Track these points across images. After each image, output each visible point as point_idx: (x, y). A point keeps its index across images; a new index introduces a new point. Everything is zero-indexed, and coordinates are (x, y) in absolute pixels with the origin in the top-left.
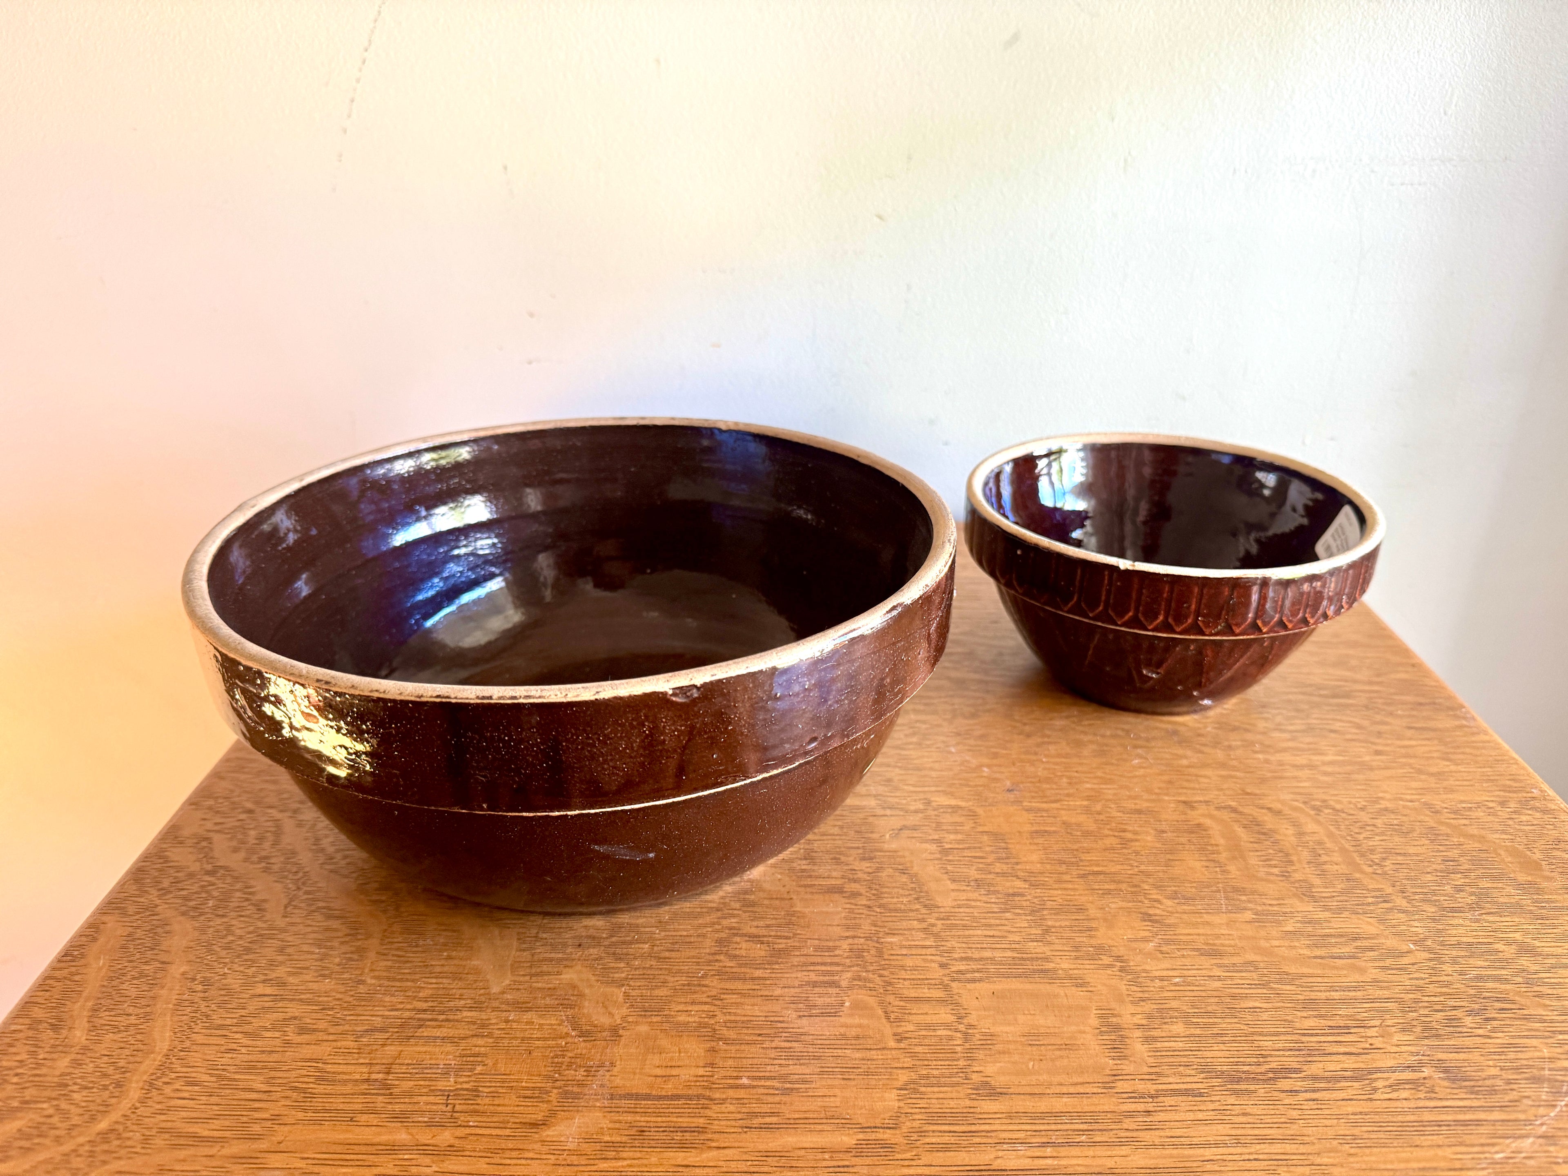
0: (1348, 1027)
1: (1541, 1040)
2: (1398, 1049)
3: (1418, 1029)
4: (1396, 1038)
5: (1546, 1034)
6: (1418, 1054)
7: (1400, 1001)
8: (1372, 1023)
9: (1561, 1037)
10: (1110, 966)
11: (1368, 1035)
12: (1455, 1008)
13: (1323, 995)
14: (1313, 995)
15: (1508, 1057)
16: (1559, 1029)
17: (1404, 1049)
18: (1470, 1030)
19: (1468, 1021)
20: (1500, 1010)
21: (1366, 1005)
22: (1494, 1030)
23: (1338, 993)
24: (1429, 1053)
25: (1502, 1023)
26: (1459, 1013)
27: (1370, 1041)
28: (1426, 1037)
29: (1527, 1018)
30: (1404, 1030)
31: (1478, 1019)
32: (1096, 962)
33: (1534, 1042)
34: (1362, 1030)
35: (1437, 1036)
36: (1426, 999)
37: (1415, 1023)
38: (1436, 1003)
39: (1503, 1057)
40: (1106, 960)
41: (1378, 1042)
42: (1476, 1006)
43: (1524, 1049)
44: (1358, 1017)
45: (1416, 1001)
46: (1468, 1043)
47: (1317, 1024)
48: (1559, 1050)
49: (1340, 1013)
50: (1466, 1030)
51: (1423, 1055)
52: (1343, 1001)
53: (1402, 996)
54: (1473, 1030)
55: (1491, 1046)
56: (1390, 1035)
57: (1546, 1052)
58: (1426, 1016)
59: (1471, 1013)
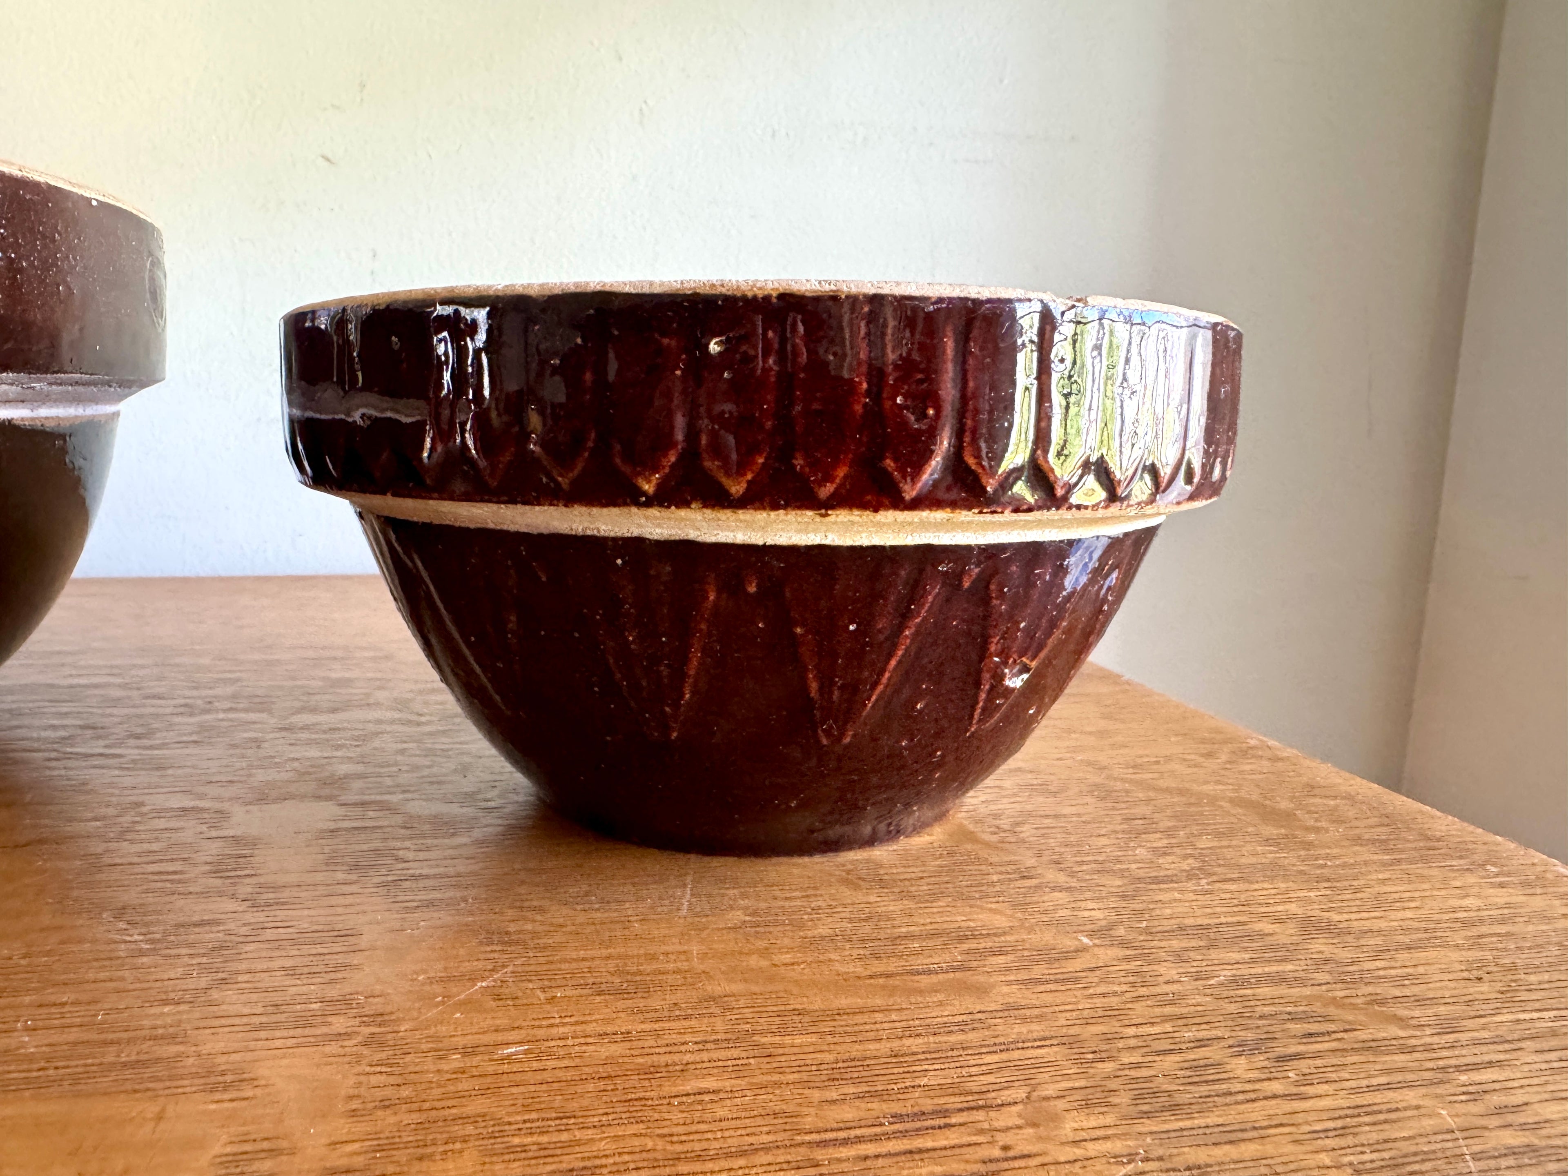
0: (945, 1113)
1: (1423, 1091)
2: (1078, 1152)
3: (1123, 1099)
4: (1070, 1126)
5: (1428, 1075)
6: (1131, 1157)
7: (1070, 1042)
8: (1007, 1096)
9: (1464, 1078)
10: (348, 1035)
11: (996, 1124)
12: (1201, 1043)
13: (884, 1047)
14: (856, 1050)
15: (1362, 1139)
16: (1453, 1062)
17: (1093, 1149)
18: (1248, 1087)
19: (1240, 1066)
20: (1305, 1036)
21: (988, 1059)
22: (1306, 1080)
23: (920, 1040)
24: (1160, 1152)
25: (1319, 1062)
26: (1212, 1053)
27: (1003, 1139)
28: (1147, 1115)
29: (1372, 1047)
30: (1087, 1105)
31: (1260, 1060)
32: (307, 1031)
33: (1410, 1097)
34: (980, 1115)
35: (1175, 1108)
36: (1132, 1031)
37: (1113, 1084)
38: (1157, 1037)
39: (1350, 1140)
40: (339, 1024)
41: (1022, 1140)
42: (1250, 1035)
43: (1393, 1116)
44: (973, 1086)
45: (1108, 1038)
46: (1254, 1116)
47: (863, 1114)
48: (1474, 1108)
49: (924, 1081)
50: (1239, 1087)
51: (1146, 1160)
52: (934, 1055)
53: (1072, 1031)
54: (1257, 1086)
55: (1312, 1117)
56: (1055, 1118)
57: (1447, 1117)
58: (1138, 1066)
59: (1241, 1049)
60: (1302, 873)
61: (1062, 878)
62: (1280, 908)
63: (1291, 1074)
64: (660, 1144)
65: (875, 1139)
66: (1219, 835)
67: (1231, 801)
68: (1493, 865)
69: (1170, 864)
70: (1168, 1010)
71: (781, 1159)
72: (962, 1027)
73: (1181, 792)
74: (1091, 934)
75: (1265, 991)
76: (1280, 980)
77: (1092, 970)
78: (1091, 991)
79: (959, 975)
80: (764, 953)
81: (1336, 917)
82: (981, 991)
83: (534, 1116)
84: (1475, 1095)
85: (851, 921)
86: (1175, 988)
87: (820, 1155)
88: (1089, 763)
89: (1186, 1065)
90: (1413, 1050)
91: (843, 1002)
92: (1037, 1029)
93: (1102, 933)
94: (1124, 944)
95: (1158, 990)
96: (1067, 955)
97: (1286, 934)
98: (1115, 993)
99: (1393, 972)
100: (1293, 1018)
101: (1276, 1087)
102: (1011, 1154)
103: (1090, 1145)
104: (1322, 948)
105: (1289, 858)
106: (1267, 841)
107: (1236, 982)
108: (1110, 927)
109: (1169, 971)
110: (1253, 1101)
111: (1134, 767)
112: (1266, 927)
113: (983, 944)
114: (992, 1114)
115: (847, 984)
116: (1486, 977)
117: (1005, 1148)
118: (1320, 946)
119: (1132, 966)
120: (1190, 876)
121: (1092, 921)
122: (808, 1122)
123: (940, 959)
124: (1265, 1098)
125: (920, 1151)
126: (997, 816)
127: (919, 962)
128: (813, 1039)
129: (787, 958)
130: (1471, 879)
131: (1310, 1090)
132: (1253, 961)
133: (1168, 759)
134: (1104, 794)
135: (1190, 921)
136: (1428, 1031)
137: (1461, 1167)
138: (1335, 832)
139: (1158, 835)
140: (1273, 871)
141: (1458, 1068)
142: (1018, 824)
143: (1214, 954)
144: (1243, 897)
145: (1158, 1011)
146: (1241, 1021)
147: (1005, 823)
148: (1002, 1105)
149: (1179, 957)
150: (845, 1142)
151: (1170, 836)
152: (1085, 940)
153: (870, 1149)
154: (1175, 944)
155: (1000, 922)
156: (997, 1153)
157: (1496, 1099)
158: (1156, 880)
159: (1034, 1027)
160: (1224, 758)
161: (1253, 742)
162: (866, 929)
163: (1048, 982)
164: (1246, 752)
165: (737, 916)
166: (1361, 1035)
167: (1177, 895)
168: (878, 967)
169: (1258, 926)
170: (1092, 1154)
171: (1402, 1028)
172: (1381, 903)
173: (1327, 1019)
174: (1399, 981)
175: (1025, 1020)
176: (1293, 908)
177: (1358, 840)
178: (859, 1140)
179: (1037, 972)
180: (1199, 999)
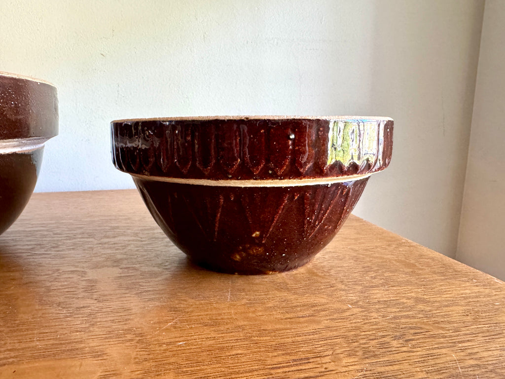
0: (308, 359)
1: (448, 349)
2: (347, 369)
3: (360, 353)
4: (345, 361)
5: (451, 344)
6: (362, 370)
7: (345, 337)
8: (326, 353)
9: (460, 345)
10: (132, 340)
11: (323, 362)
12: (383, 337)
13: (290, 340)
14: (282, 341)
15: (429, 363)
16: (457, 340)
17: (351, 368)
18: (397, 349)
19: (395, 343)
20: (414, 334)
21: (321, 343)
22: (414, 347)
23: (301, 338)
24: (370, 368)
25: (418, 341)
26: (386, 339)
27: (325, 366)
28: (367, 358)
29: (433, 336)
30: (349, 355)
31: (401, 341)
32: (120, 339)
33: (444, 351)
34: (318, 359)
35: (375, 356)
36: (363, 333)
37: (357, 349)
38: (370, 335)
39: (426, 364)
40: (129, 337)
41: (331, 366)
42: (398, 334)
43: (439, 356)
44: (316, 351)
45: (356, 336)
46: (398, 357)
47: (284, 360)
48: (462, 354)
49: (302, 350)
50: (394, 349)
51: (366, 371)
52: (305, 342)
53: (346, 334)
54: (399, 349)
55: (415, 357)
56: (340, 359)
57: (454, 357)
58: (365, 344)
59: (395, 338)
60: (416, 283)
61: (343, 287)
62: (409, 295)
63: (409, 345)
64: (226, 370)
65: (287, 367)
66: (391, 272)
67: (396, 260)
68: (475, 279)
69: (376, 281)
70: (374, 327)
71: (262, 373)
72: (313, 333)
73: (381, 258)
74: (352, 304)
75: (403, 320)
76: (408, 317)
77: (352, 315)
78: (351, 322)
79: (312, 318)
80: (254, 312)
81: (425, 297)
82: (319, 322)
83: (189, 362)
84: (463, 350)
85: (279, 302)
86: (377, 320)
87: (272, 372)
88: (352, 249)
89: (379, 343)
90: (446, 337)
91: (278, 326)
92: (335, 333)
93: (355, 304)
94: (362, 307)
95: (371, 321)
96: (344, 311)
97: (410, 302)
98: (358, 322)
99: (442, 314)
100: (411, 328)
101: (405, 349)
102: (327, 370)
103: (350, 367)
104: (421, 307)
105: (413, 279)
106: (406, 274)
107: (395, 318)
108: (358, 302)
109: (375, 315)
110: (398, 353)
111: (366, 250)
112: (404, 300)
113: (319, 308)
114: (322, 359)
115: (279, 321)
116: (470, 315)
117: (326, 368)
118: (421, 306)
119: (363, 314)
120: (383, 285)
121: (352, 300)
122: (269, 362)
123: (307, 313)
124: (402, 352)
125: (301, 370)
126: (323, 267)
127: (300, 314)
128: (269, 338)
129: (260, 314)
130: (468, 284)
131: (415, 350)
132: (400, 311)
133: (377, 247)
134: (356, 259)
135: (381, 299)
136: (451, 331)
137: (457, 371)
138: (428, 270)
139: (373, 272)
140: (408, 283)
141: (459, 342)
142: (330, 270)
143: (389, 310)
144: (398, 291)
145: (371, 327)
146: (395, 330)
147: (326, 270)
148: (325, 356)
149: (378, 311)
150: (279, 368)
151: (376, 273)
152: (350, 306)
153: (287, 369)
154: (377, 306)
155: (323, 301)
156: (323, 370)
157: (469, 351)
158: (372, 287)
159: (334, 333)
160: (394, 246)
161: (404, 241)
162: (284, 304)
163: (338, 319)
164: (401, 245)
165: (244, 301)
166: (431, 333)
167: (378, 291)
168: (288, 316)
169: (402, 301)
170: (351, 369)
171: (443, 331)
172: (440, 293)
173: (421, 328)
174: (443, 316)
175: (331, 331)
176: (413, 294)
177: (434, 273)
178: (284, 367)
179: (335, 316)
180: (383, 323)
